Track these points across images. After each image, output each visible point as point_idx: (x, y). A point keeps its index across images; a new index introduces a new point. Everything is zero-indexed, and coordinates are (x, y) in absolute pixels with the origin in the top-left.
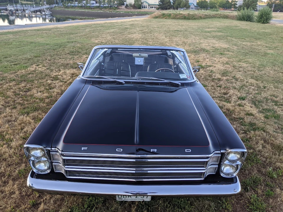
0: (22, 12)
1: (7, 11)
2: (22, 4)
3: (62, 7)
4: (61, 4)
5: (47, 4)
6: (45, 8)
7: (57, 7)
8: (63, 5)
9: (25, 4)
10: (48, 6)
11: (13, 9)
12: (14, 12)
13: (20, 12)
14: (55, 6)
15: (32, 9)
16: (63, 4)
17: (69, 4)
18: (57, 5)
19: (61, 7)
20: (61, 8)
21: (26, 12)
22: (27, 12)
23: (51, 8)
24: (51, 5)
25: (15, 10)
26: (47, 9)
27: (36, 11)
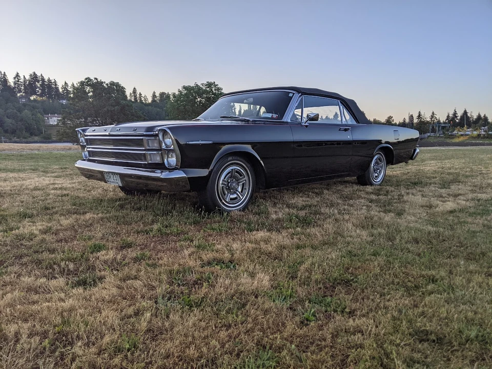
3: (442, 137)
4: (441, 132)
7: (432, 136)
8: (444, 133)
14: (429, 136)
17: (455, 132)
18: (432, 134)
19: (438, 137)
20: (439, 139)
23: (422, 138)
24: (423, 135)
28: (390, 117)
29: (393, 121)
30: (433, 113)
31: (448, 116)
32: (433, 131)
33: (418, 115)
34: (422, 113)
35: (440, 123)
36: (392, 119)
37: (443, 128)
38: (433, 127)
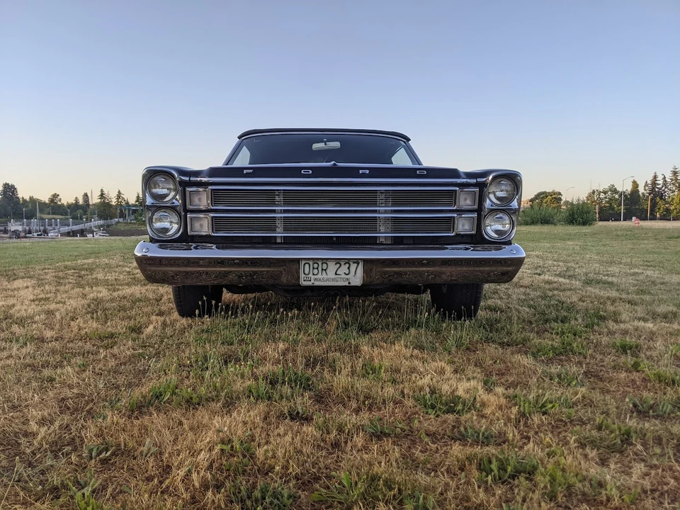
0: (41, 235)
1: (7, 234)
2: (42, 219)
3: (134, 224)
4: (133, 217)
5: (101, 217)
6: (95, 227)
7: (121, 223)
8: (136, 219)
9: (50, 219)
10: (101, 222)
11: (20, 228)
12: (22, 234)
13: (35, 234)
14: (118, 222)
15: (65, 229)
16: (135, 217)
18: (121, 220)
20: (131, 226)
21: (49, 235)
22: (52, 234)
23: (108, 226)
24: (109, 220)
25: (24, 231)
26: (99, 227)
27: (73, 231)
28: (55, 196)
29: (60, 200)
30: (119, 192)
31: (138, 197)
32: (122, 215)
33: (100, 193)
34: (106, 192)
35: (129, 206)
36: (59, 197)
37: (134, 211)
38: (121, 211)
